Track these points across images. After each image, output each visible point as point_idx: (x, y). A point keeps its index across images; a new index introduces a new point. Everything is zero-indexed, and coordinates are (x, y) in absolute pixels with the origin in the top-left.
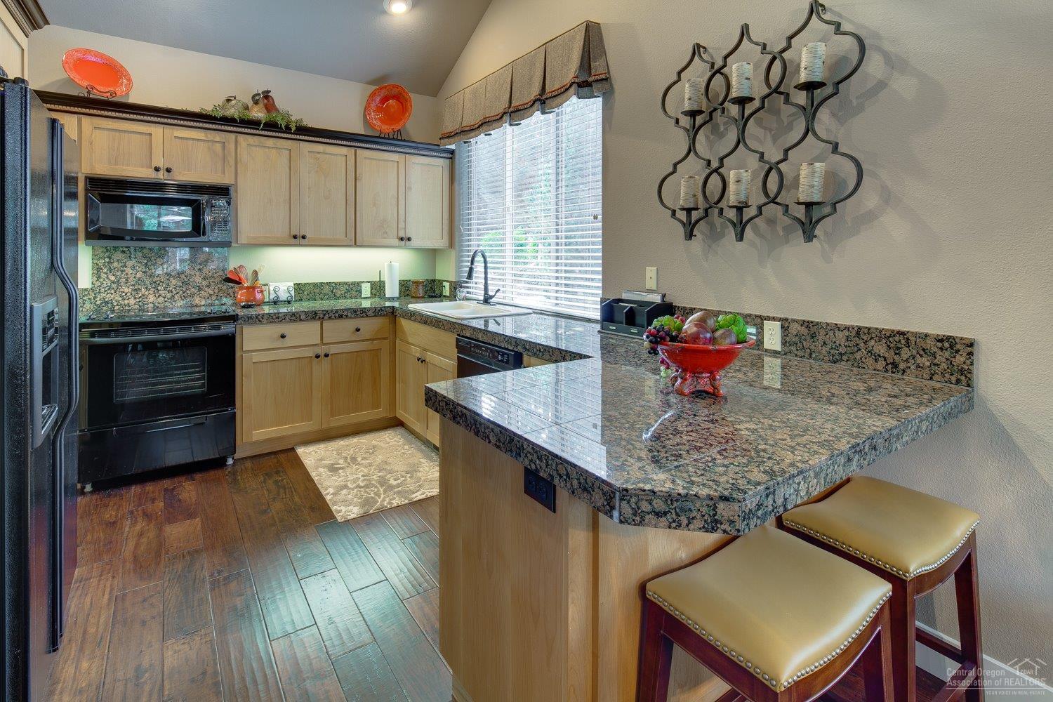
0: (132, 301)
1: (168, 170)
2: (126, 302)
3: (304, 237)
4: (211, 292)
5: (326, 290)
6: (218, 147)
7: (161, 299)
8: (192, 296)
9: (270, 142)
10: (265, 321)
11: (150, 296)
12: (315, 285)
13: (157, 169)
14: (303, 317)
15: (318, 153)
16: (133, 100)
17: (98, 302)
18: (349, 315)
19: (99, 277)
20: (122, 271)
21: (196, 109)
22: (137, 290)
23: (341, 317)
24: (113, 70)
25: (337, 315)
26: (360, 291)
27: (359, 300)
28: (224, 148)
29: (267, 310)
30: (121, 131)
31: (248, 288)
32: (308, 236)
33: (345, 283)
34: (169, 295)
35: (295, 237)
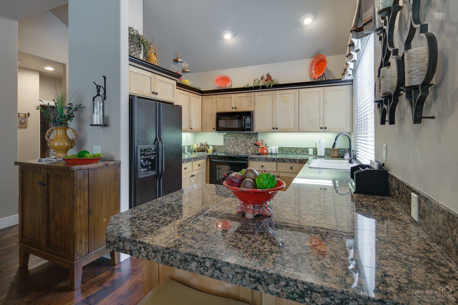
0: (232, 150)
1: (235, 108)
2: (231, 150)
3: (277, 129)
4: (253, 149)
5: (293, 150)
6: (249, 98)
7: (239, 150)
8: (248, 149)
9: (265, 93)
10: (256, 160)
11: (237, 149)
12: (288, 148)
13: (233, 108)
14: (269, 160)
15: (283, 94)
16: (233, 87)
17: (225, 150)
18: (288, 161)
19: (225, 142)
20: (230, 140)
21: (242, 86)
22: (234, 147)
23: (284, 161)
24: (226, 79)
25: (283, 161)
26: (308, 152)
27: (307, 156)
28: (251, 98)
29: (269, 156)
30: (225, 98)
31: (262, 148)
32: (279, 128)
33: (301, 148)
34: (241, 149)
35: (274, 128)
